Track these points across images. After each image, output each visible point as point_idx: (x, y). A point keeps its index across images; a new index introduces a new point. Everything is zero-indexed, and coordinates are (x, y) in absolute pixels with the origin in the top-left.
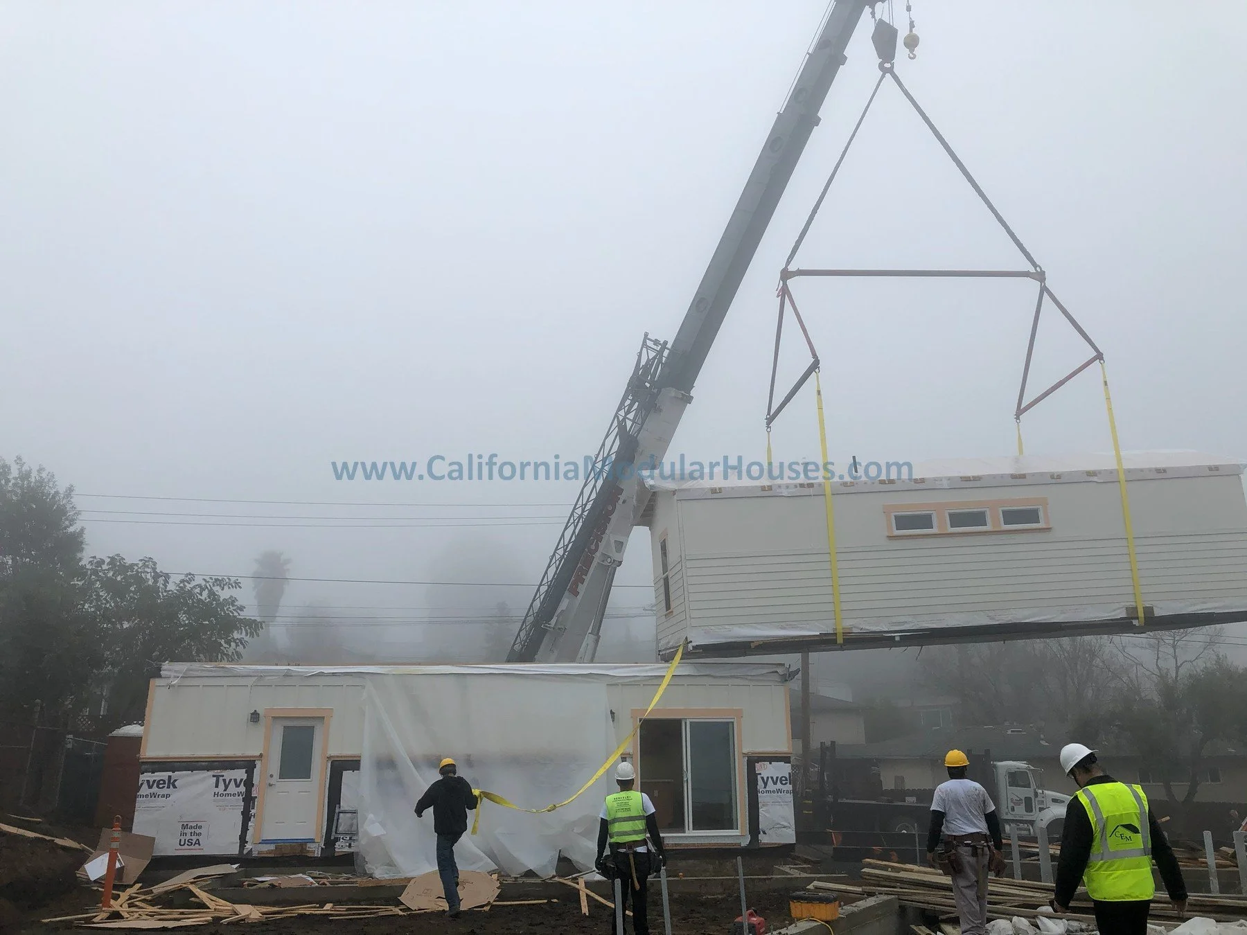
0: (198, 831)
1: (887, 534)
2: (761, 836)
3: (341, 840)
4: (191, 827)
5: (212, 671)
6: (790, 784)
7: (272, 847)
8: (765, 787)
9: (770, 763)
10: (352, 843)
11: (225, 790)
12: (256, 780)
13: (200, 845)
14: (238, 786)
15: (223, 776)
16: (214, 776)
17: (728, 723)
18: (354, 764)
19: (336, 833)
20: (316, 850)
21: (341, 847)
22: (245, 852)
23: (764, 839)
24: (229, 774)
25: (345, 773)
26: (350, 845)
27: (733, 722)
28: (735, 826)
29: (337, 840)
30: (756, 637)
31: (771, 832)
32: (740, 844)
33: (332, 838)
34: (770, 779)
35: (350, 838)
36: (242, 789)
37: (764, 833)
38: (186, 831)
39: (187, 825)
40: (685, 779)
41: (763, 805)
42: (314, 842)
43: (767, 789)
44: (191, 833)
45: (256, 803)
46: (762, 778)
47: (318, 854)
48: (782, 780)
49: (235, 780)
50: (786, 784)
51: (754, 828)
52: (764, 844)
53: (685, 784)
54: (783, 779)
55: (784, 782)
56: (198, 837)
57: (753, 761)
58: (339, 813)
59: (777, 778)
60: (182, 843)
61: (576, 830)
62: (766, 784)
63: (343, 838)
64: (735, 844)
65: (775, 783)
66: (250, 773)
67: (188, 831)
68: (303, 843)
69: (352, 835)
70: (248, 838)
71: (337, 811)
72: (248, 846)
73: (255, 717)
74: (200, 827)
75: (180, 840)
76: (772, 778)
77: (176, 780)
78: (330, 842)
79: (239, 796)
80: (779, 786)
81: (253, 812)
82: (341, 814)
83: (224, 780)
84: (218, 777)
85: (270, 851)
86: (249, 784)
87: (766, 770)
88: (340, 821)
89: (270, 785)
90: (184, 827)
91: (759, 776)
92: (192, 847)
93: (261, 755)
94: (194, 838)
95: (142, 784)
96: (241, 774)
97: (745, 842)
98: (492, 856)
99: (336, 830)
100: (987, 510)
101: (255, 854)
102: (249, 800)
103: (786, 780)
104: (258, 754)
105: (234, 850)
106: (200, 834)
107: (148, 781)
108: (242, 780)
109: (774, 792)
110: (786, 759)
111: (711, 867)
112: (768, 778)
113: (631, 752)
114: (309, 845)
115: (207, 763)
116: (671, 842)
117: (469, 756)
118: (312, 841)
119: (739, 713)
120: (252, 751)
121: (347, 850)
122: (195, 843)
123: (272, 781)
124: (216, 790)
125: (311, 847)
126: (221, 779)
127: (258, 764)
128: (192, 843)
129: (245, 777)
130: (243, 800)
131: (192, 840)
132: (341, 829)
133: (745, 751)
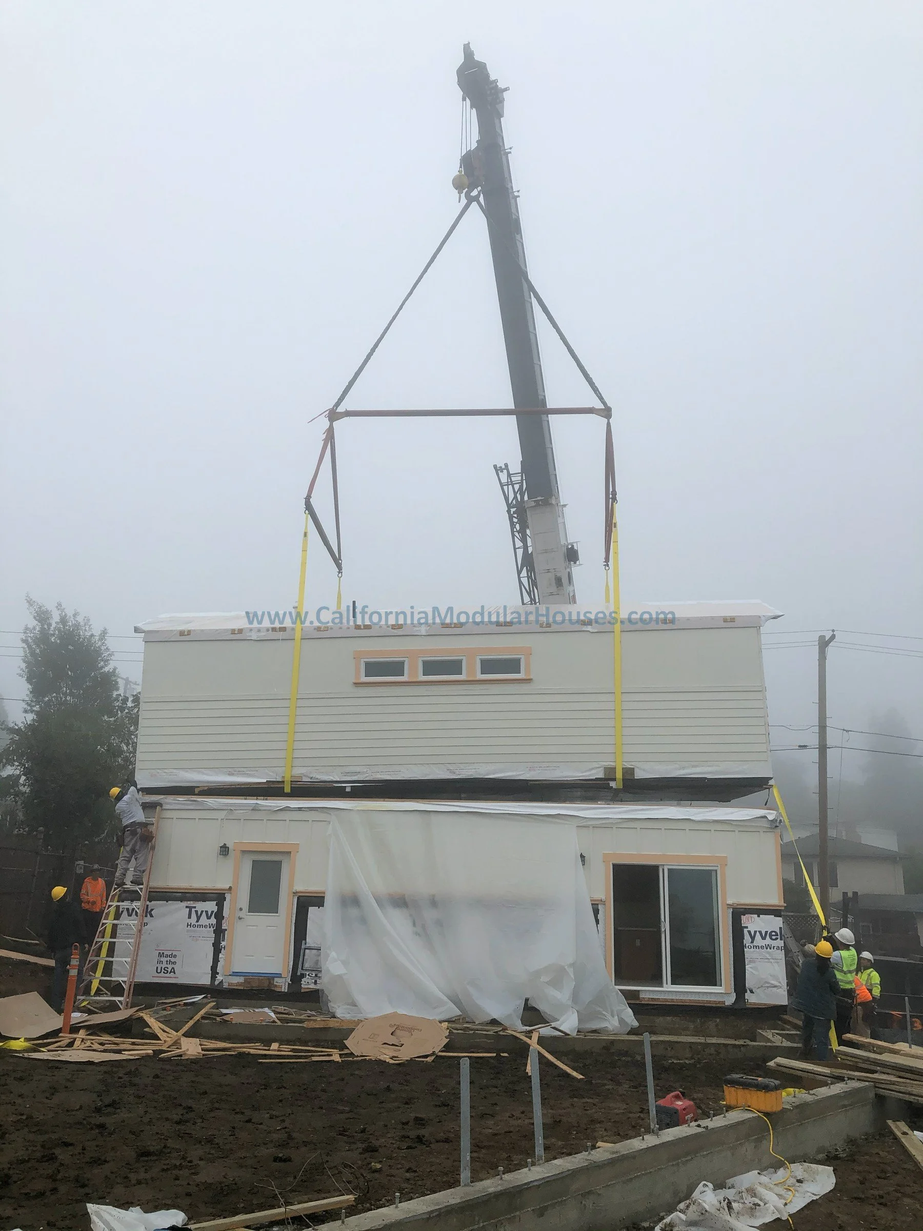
0: (173, 960)
1: (354, 681)
2: (748, 995)
3: (307, 977)
4: (167, 956)
5: (184, 804)
6: (781, 939)
7: (241, 980)
8: (752, 942)
9: (759, 916)
10: (318, 980)
11: (197, 921)
12: (226, 913)
13: (175, 973)
14: (209, 918)
15: (195, 907)
16: (187, 907)
17: (711, 871)
18: (318, 900)
19: (302, 969)
20: (283, 984)
21: (307, 984)
22: (217, 983)
23: (752, 999)
24: (201, 906)
25: (311, 909)
26: (316, 982)
27: (716, 871)
28: (718, 983)
29: (303, 976)
30: (200, 782)
31: (758, 991)
32: (724, 1002)
33: (299, 974)
34: (758, 933)
35: (316, 975)
36: (213, 921)
37: (752, 992)
38: (162, 959)
39: (163, 953)
40: (663, 930)
41: (750, 962)
42: (281, 977)
43: (755, 943)
44: (167, 961)
45: (226, 936)
46: (749, 932)
47: (285, 989)
48: (772, 935)
49: (207, 912)
50: (777, 939)
51: (740, 986)
52: (751, 1004)
53: (663, 936)
54: (774, 934)
55: (774, 937)
56: (173, 966)
57: (738, 913)
58: (305, 949)
59: (766, 932)
60: (159, 971)
61: (544, 979)
62: (753, 938)
63: (309, 975)
64: (719, 1002)
65: (764, 938)
66: (220, 906)
67: (164, 959)
68: (271, 977)
69: (317, 972)
70: (219, 969)
71: (303, 947)
72: (219, 978)
73: (224, 850)
74: (175, 956)
75: (157, 968)
76: (760, 932)
77: (152, 910)
78: (296, 978)
79: (210, 927)
80: (768, 941)
81: (223, 944)
82: (307, 951)
83: (196, 912)
84: (190, 908)
85: (239, 984)
86: (219, 916)
87: (752, 923)
88: (306, 957)
89: (240, 918)
90: (160, 955)
91: (745, 930)
92: (168, 975)
93: (230, 888)
94: (170, 967)
95: (122, 912)
96: (211, 906)
97: (730, 1000)
98: (457, 1003)
99: (302, 966)
100: (464, 658)
101: (225, 985)
102: (219, 932)
103: (777, 935)
104: (227, 887)
105: (206, 981)
106: (174, 963)
107: (128, 909)
108: (212, 912)
109: (762, 947)
110: (776, 912)
111: (692, 1026)
112: (755, 932)
113: (603, 898)
114: (276, 979)
115: (180, 894)
116: (647, 996)
117: (434, 896)
118: (279, 976)
119: (724, 861)
120: (221, 884)
121: (312, 986)
122: (171, 972)
123: (241, 914)
124: (189, 921)
125: (278, 981)
126: (193, 910)
127: (228, 896)
128: (167, 971)
129: (215, 909)
130: (215, 932)
131: (168, 968)
132: (307, 965)
133: (730, 902)
